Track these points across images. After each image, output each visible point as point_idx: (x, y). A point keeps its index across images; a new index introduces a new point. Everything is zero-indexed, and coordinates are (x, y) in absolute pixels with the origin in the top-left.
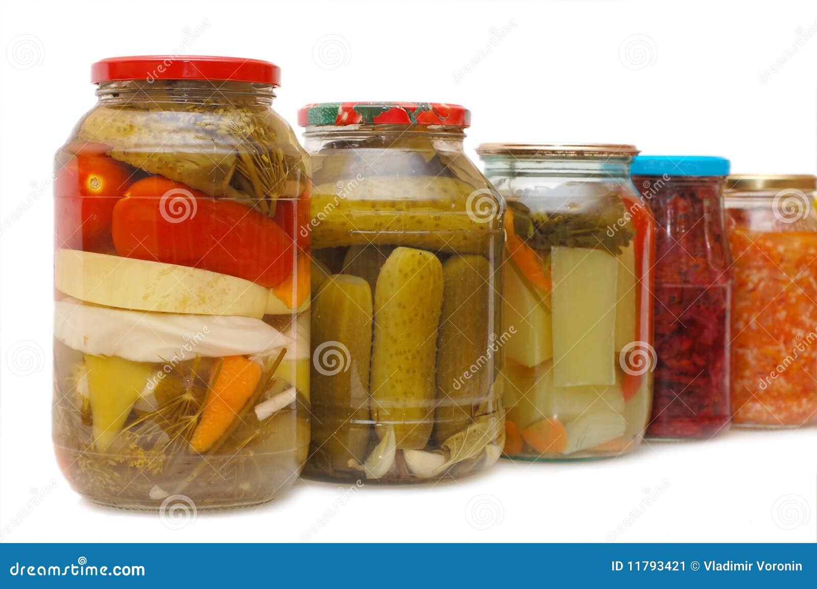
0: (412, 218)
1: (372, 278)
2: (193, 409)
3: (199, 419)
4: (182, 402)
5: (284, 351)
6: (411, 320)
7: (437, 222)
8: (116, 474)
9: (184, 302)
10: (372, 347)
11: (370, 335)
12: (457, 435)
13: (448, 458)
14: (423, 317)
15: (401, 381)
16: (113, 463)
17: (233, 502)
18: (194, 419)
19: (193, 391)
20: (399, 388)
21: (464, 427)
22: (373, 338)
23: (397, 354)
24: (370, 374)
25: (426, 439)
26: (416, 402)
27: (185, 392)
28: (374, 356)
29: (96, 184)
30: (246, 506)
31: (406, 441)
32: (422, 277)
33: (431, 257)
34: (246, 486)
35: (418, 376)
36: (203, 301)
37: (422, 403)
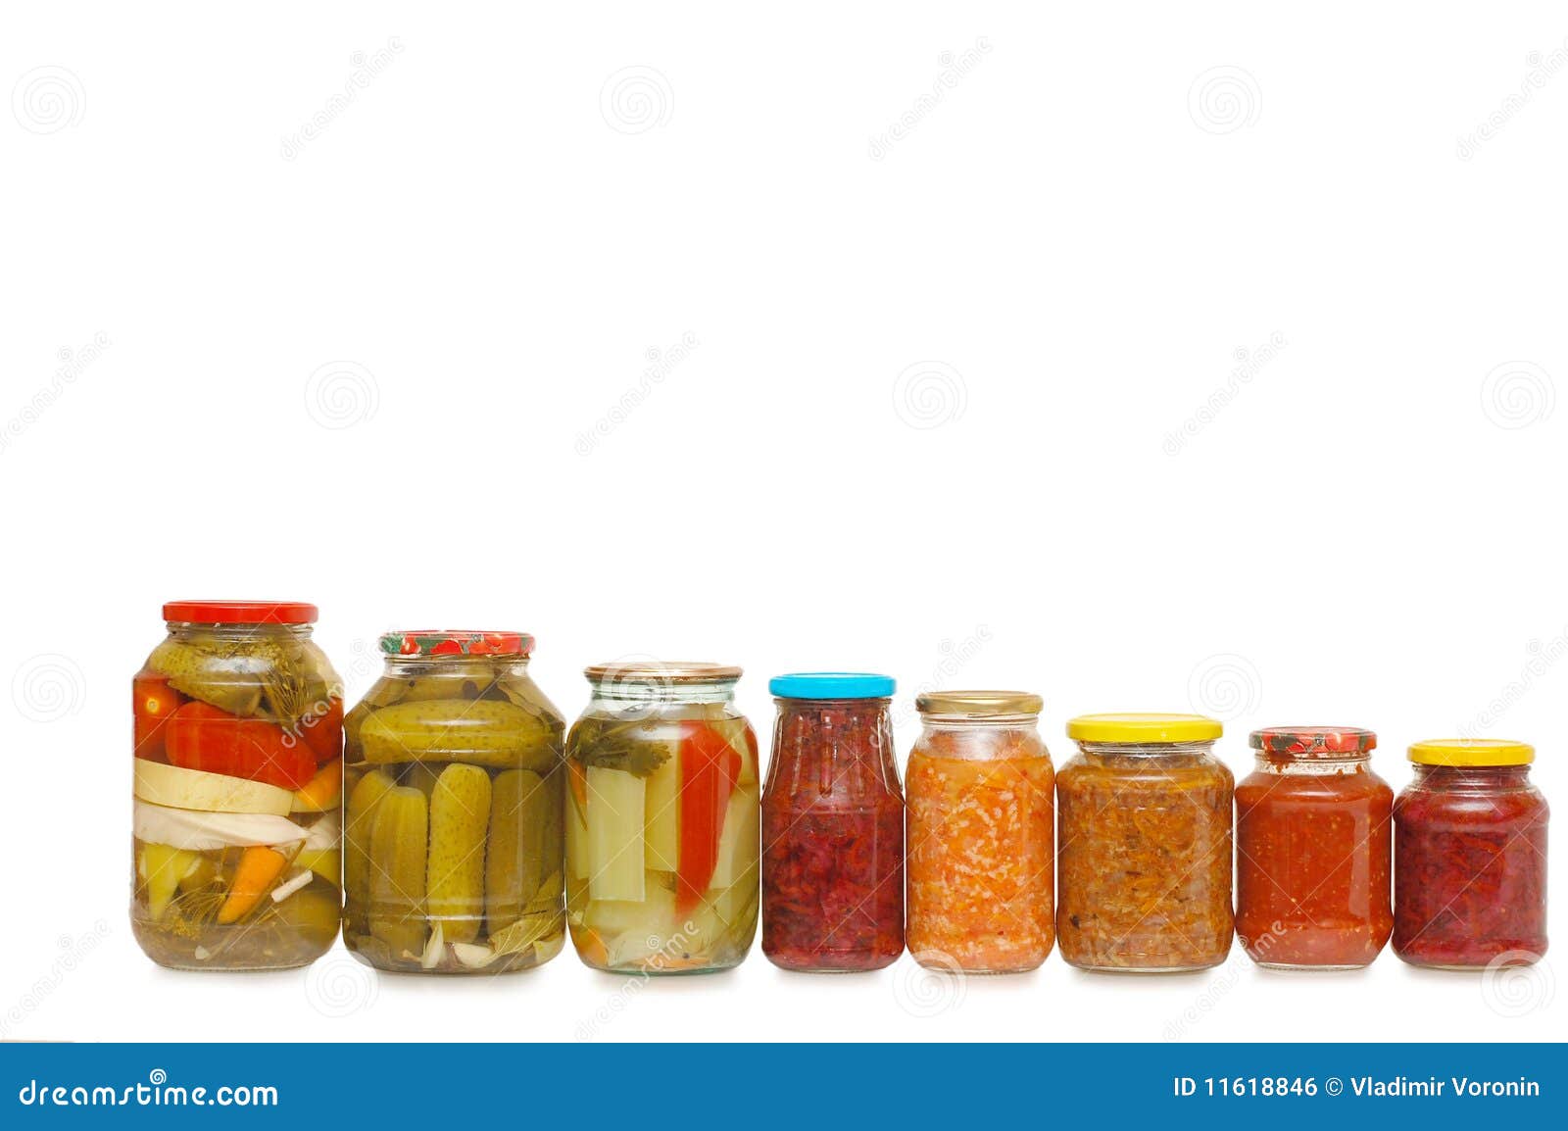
0: (463, 738)
1: (428, 790)
2: (222, 888)
3: (227, 896)
4: (214, 884)
5: (303, 843)
6: (458, 829)
7: (486, 741)
8: (164, 939)
9: (215, 803)
10: (428, 851)
11: (426, 841)
12: (502, 931)
13: (494, 951)
14: (469, 826)
15: (449, 882)
16: (162, 930)
17: (261, 965)
18: (223, 896)
19: (223, 873)
20: (448, 889)
21: (509, 923)
22: (429, 843)
23: (446, 858)
24: (426, 875)
25: (475, 933)
26: (463, 900)
27: (215, 875)
28: (430, 859)
29: (153, 705)
30: (274, 970)
31: (454, 934)
32: (468, 791)
33: (479, 772)
34: (269, 952)
35: (464, 878)
36: (231, 802)
37: (468, 901)
